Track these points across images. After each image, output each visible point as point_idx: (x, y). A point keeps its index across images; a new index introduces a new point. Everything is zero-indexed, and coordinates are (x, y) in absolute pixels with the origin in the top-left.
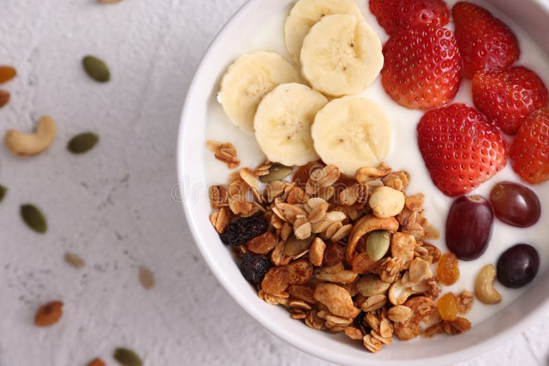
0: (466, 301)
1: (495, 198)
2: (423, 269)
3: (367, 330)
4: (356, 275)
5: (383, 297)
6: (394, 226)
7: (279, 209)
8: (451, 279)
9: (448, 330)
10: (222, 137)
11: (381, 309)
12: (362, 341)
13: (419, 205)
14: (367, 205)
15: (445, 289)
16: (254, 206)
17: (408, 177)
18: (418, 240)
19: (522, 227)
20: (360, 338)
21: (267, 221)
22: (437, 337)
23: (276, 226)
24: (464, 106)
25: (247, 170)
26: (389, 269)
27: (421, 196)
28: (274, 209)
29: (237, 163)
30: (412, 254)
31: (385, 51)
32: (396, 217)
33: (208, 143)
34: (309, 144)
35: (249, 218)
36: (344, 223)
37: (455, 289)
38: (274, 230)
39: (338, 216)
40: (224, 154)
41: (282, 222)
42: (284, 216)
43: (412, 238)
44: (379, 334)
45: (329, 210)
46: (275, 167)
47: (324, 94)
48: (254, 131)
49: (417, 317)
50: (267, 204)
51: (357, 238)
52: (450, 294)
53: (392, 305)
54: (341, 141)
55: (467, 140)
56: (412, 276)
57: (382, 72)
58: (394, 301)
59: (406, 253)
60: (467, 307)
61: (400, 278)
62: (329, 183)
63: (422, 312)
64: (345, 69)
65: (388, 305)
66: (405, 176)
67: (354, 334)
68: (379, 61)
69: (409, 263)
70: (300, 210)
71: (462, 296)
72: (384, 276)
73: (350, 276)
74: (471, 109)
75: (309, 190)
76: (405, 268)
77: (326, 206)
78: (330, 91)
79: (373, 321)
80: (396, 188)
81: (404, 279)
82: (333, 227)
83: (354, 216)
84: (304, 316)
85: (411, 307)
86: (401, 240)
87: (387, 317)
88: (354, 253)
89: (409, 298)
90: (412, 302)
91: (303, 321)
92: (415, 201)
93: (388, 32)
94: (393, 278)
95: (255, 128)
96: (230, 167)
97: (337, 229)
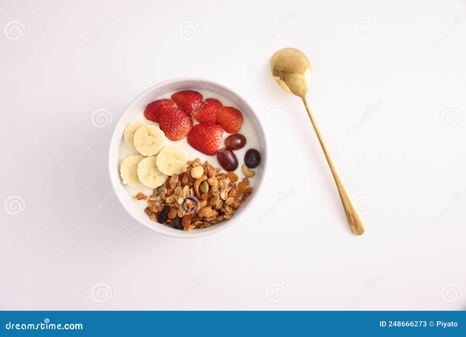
0: (246, 181)
1: (227, 145)
2: (224, 183)
3: (223, 214)
4: (206, 201)
5: (220, 200)
6: (206, 178)
7: (168, 200)
8: (236, 179)
9: (248, 195)
10: (136, 193)
11: (223, 205)
12: (224, 218)
13: (208, 165)
14: (192, 178)
15: (237, 183)
16: (161, 206)
17: (198, 159)
18: (216, 176)
19: (243, 147)
20: (223, 218)
21: (169, 207)
22: (247, 199)
23: (173, 206)
24: (197, 125)
25: (151, 197)
26: (214, 191)
27: (206, 162)
28: (167, 202)
29: (146, 197)
30: (217, 181)
31: (161, 129)
32: (204, 174)
33: (133, 197)
34: (162, 174)
35: (162, 210)
36: (190, 188)
37: (240, 180)
38: (173, 207)
39: (186, 188)
40: (140, 197)
41: (173, 203)
42: (172, 201)
43: (214, 177)
44: (228, 212)
45: (183, 188)
46: (158, 188)
47: (154, 156)
48: (142, 184)
49: (236, 198)
50: (164, 202)
51: (197, 190)
52: (240, 183)
53: (225, 200)
54: (170, 165)
55: (205, 135)
56: (223, 188)
57: (166, 135)
58: (224, 199)
59: (215, 183)
60: (248, 182)
61: (220, 191)
62: (177, 180)
63: (235, 195)
64: (153, 143)
65: (224, 201)
66: (197, 160)
67: (220, 218)
68: (162, 133)
69: (219, 185)
70: (174, 196)
71: (244, 181)
72: (214, 194)
73: (205, 203)
74: (199, 125)
75: (173, 187)
76: (219, 187)
77: (180, 188)
78: (155, 154)
79: (223, 210)
80: (197, 166)
81: (222, 190)
82: (188, 192)
83: (191, 184)
84: (203, 226)
85: (231, 197)
86: (211, 181)
87: (226, 205)
88: (201, 195)
89: (228, 194)
90: (230, 195)
91: (204, 227)
92: (206, 165)
93: (157, 122)
94: (218, 193)
95: (142, 183)
96: (145, 200)
97: (190, 192)
